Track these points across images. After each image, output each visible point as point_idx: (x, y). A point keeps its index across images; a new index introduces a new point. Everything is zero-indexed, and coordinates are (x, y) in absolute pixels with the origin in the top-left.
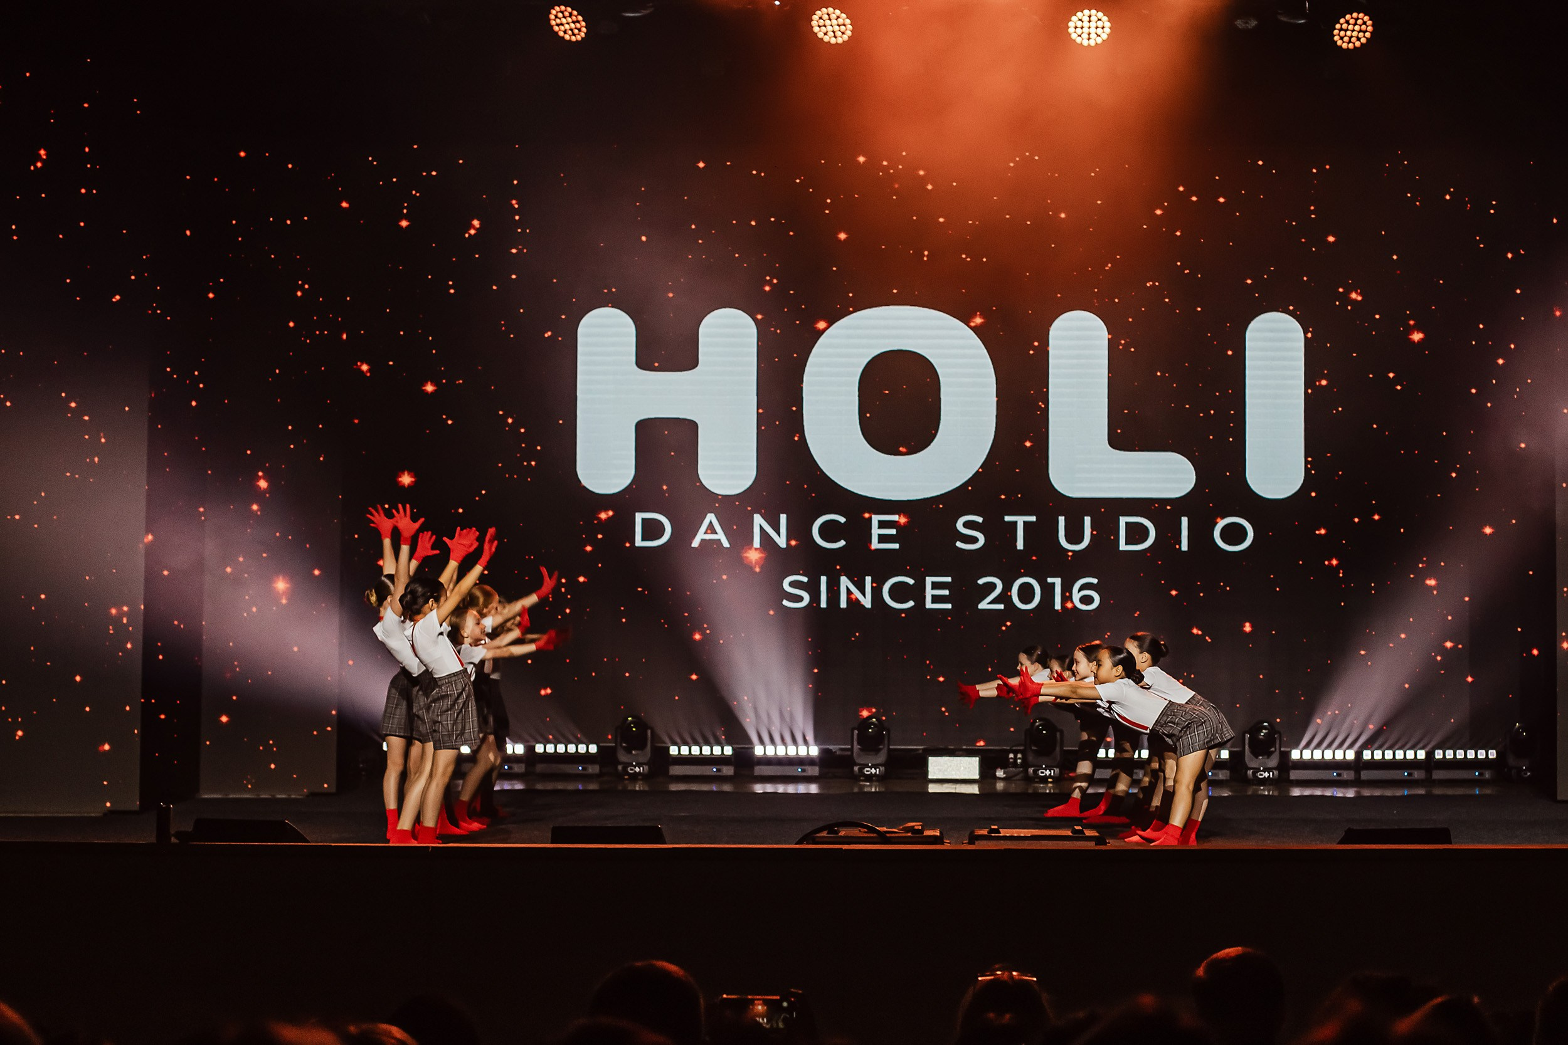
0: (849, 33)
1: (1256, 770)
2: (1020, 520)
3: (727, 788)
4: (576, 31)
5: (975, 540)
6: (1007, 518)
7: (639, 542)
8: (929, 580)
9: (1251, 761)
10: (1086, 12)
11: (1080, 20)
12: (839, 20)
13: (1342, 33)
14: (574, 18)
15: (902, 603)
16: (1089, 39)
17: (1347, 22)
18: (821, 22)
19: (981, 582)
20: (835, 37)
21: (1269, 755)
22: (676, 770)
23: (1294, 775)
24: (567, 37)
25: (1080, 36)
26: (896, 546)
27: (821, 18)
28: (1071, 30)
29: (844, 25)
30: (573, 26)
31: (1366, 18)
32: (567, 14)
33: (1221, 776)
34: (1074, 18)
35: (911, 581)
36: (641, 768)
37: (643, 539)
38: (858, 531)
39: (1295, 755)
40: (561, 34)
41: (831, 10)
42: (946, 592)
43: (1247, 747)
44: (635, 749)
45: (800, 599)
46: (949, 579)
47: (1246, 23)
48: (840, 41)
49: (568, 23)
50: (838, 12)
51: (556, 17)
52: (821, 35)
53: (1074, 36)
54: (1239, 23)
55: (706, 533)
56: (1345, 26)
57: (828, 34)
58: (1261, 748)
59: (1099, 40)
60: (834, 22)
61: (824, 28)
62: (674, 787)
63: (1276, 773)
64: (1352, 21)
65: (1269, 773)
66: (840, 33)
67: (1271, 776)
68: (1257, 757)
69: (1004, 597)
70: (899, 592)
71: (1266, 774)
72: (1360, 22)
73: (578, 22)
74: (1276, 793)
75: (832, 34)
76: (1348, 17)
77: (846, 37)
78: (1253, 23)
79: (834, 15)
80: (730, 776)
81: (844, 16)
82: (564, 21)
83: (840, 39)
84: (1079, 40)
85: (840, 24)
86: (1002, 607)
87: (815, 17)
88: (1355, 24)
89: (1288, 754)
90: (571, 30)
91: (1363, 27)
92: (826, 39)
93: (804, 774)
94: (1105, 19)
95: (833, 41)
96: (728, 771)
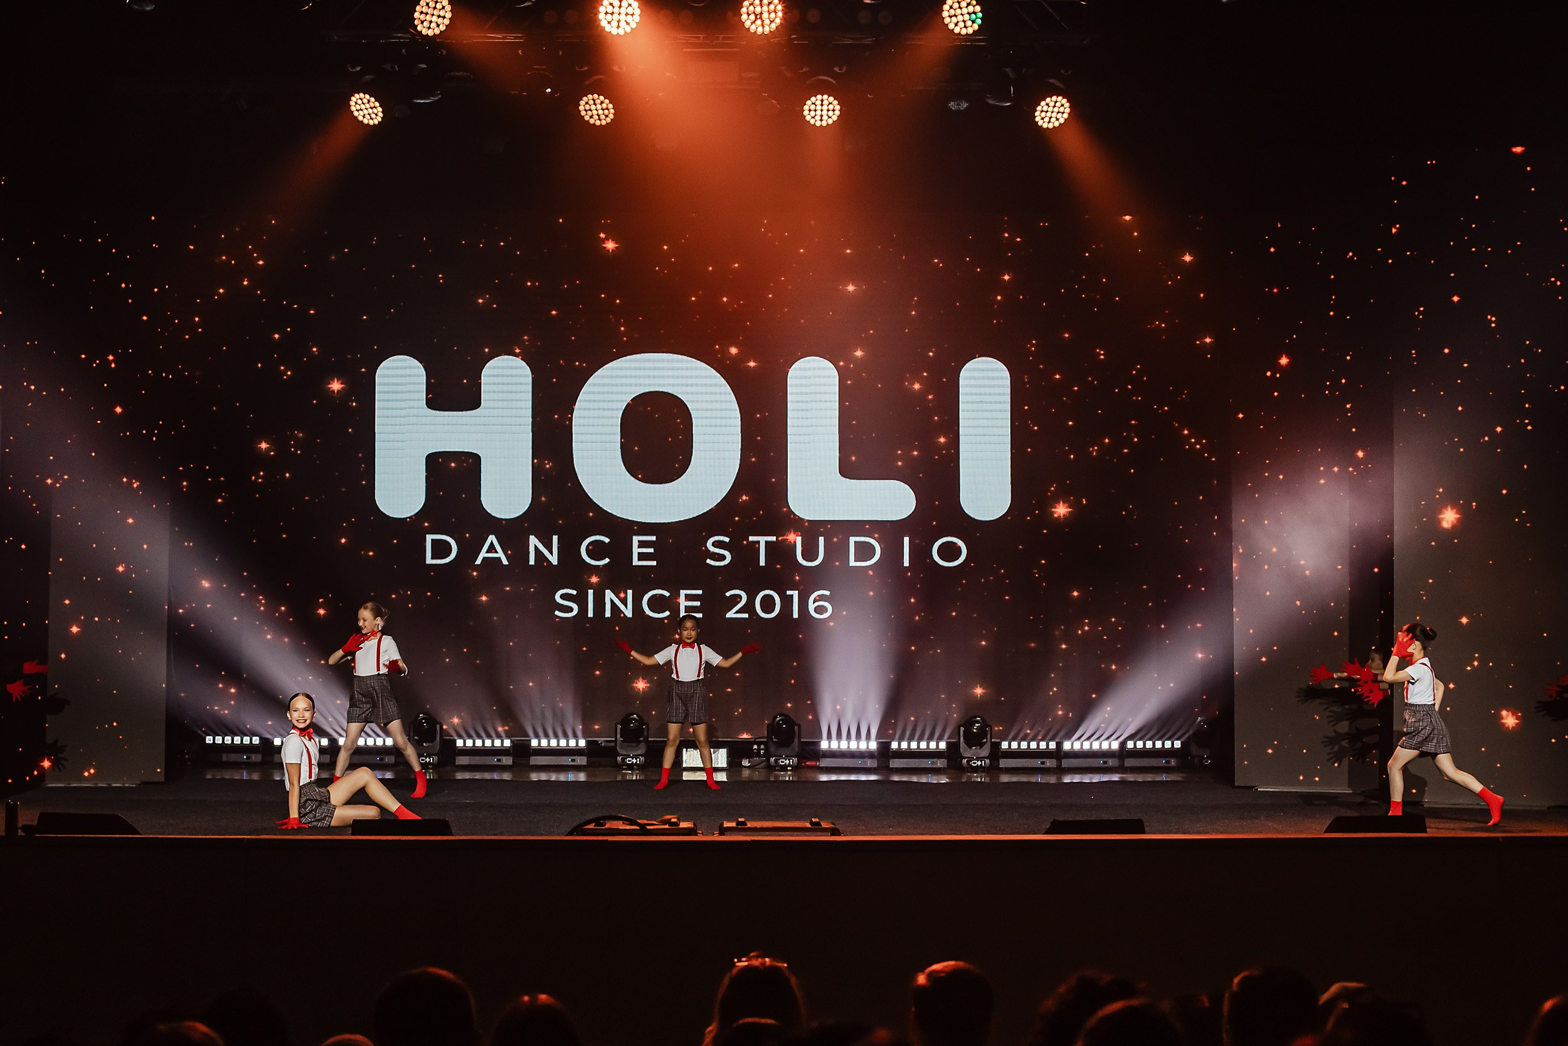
0: (611, 116)
1: (970, 759)
2: (762, 540)
3: (507, 776)
4: (373, 116)
5: (723, 558)
6: (751, 538)
7: (429, 561)
8: (683, 593)
9: (966, 751)
10: (819, 97)
11: (814, 104)
12: (603, 105)
13: (1043, 114)
14: (372, 105)
15: (659, 613)
16: (821, 120)
17: (1047, 104)
18: (588, 107)
19: (728, 594)
20: (600, 119)
21: (981, 745)
22: (462, 760)
23: (1004, 763)
24: (366, 121)
25: (813, 117)
26: (654, 563)
27: (587, 103)
28: (806, 113)
29: (607, 109)
30: (370, 111)
31: (1064, 101)
32: (365, 101)
33: (939, 764)
34: (809, 102)
35: (667, 594)
36: (431, 759)
37: (433, 558)
38: (619, 550)
39: (1005, 745)
40: (360, 118)
41: (596, 96)
42: (698, 604)
43: (962, 739)
44: (426, 742)
45: (570, 610)
46: (700, 592)
47: (959, 105)
48: (604, 122)
49: (366, 109)
50: (602, 98)
51: (356, 103)
52: (587, 118)
53: (808, 118)
54: (952, 105)
55: (487, 552)
56: (1045, 108)
57: (594, 117)
58: (974, 740)
59: (830, 121)
60: (599, 107)
61: (590, 112)
62: (460, 776)
63: (988, 761)
64: (1052, 104)
65: (981, 761)
66: (604, 117)
67: (983, 765)
68: (971, 748)
69: (749, 607)
70: (657, 604)
71: (979, 763)
72: (1058, 104)
73: (375, 107)
74: (988, 780)
75: (597, 117)
76: (1048, 100)
77: (608, 120)
78: (965, 105)
79: (598, 100)
80: (510, 765)
81: (607, 101)
82: (363, 107)
83: (604, 121)
84: (812, 121)
85: (604, 108)
86: (746, 616)
87: (582, 103)
88: (1055, 106)
89: (1000, 744)
90: (369, 114)
91: (1062, 109)
92: (592, 121)
93: (574, 763)
94: (836, 102)
95: (598, 123)
96: (507, 761)
